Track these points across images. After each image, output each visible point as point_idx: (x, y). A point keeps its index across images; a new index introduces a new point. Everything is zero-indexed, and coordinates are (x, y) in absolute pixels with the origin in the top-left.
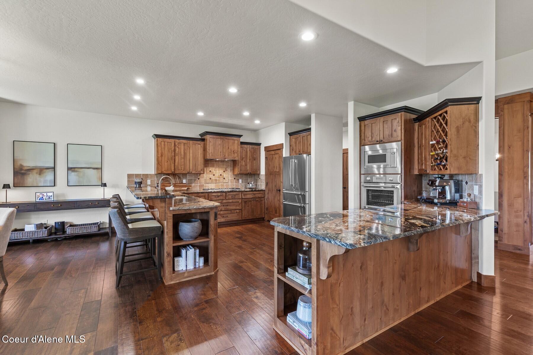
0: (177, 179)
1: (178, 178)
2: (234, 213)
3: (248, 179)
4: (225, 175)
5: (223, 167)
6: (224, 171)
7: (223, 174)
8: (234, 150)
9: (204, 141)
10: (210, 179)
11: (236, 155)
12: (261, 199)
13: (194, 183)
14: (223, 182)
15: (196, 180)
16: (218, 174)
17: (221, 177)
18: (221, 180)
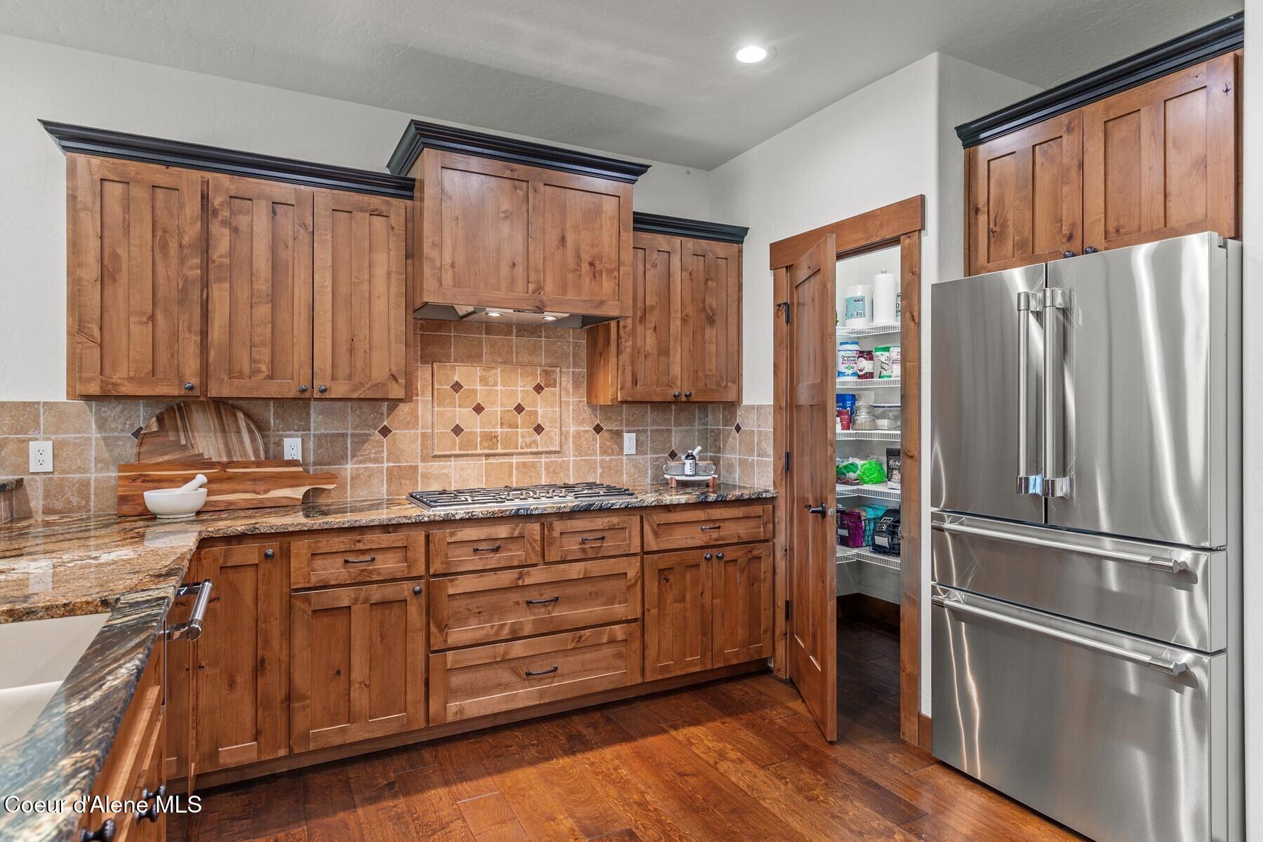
0: (239, 432)
1: (250, 431)
2: (598, 646)
3: (669, 431)
4: (542, 409)
5: (530, 364)
6: (538, 389)
7: (535, 404)
8: (594, 257)
9: (411, 198)
10: (457, 430)
11: (607, 285)
12: (755, 553)
13: (353, 456)
14: (531, 450)
15: (367, 440)
16: (502, 405)
17: (520, 419)
18: (517, 440)
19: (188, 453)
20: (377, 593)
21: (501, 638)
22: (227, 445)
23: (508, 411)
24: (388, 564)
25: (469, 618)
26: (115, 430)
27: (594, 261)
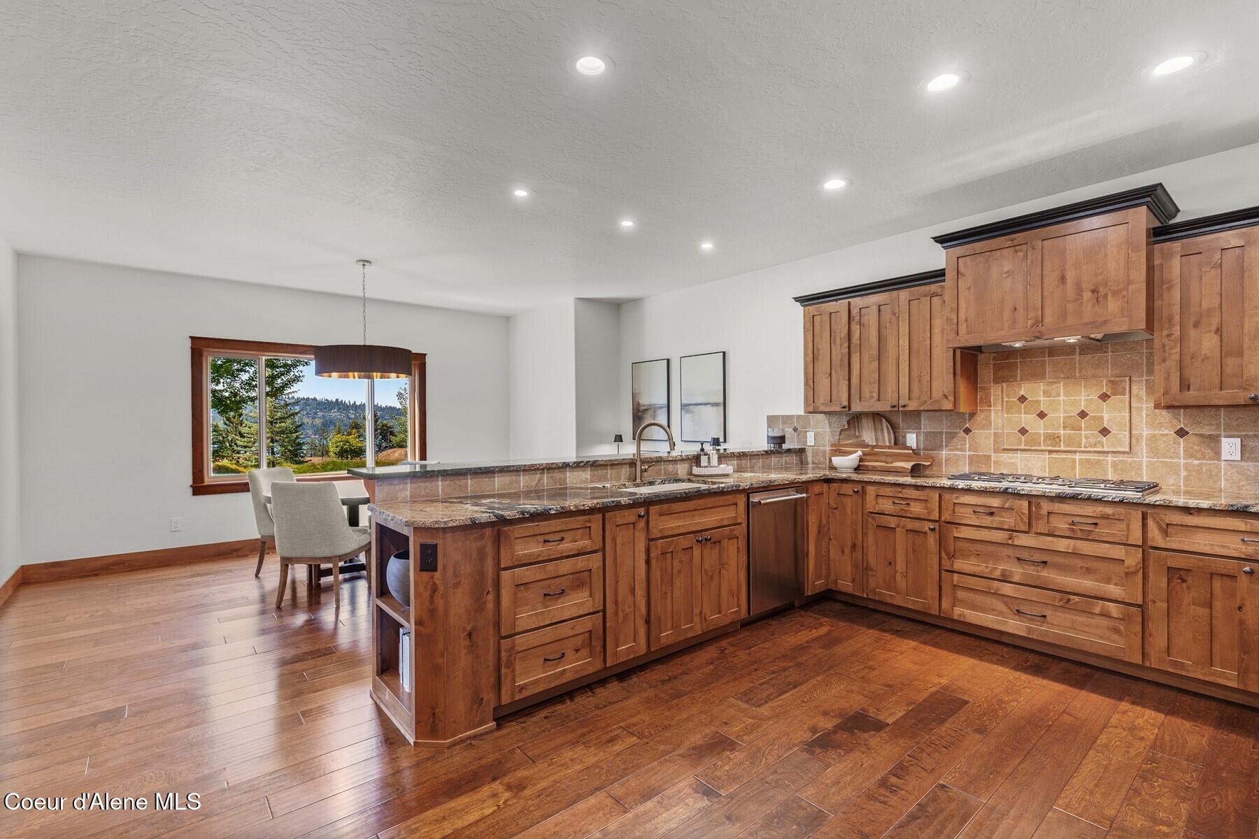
0: (882, 430)
1: (888, 429)
2: (1090, 614)
4: (1110, 414)
6: (1104, 397)
7: (1100, 410)
8: (1097, 285)
10: (1023, 431)
11: (1113, 305)
13: (947, 446)
14: (1096, 449)
15: (956, 436)
16: (1065, 411)
17: (1083, 423)
18: (1081, 440)
19: (859, 440)
20: (911, 525)
21: (993, 577)
22: (876, 436)
23: (1071, 416)
24: (916, 509)
25: (970, 556)
26: (835, 427)
27: (1097, 287)
